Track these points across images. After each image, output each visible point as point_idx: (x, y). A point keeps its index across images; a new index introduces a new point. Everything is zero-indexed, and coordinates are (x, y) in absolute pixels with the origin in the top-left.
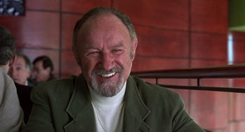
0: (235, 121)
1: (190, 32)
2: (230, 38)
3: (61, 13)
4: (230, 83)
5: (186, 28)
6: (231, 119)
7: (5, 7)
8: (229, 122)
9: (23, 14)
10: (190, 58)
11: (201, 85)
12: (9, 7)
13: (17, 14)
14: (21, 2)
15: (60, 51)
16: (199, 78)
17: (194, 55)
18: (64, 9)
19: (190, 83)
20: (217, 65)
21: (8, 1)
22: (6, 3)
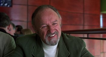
0: (103, 52)
1: (84, 14)
2: (101, 16)
3: (28, 5)
4: (101, 36)
5: (82, 12)
6: (102, 51)
7: (4, 3)
8: (101, 53)
9: (11, 6)
10: (84, 25)
11: (89, 37)
12: (5, 3)
13: (9, 6)
14: (11, 1)
15: (27, 22)
16: (88, 34)
17: (86, 24)
18: (29, 4)
19: (84, 36)
20: (96, 28)
21: (5, 1)
22: (4, 1)
